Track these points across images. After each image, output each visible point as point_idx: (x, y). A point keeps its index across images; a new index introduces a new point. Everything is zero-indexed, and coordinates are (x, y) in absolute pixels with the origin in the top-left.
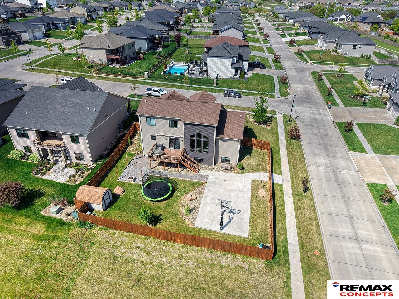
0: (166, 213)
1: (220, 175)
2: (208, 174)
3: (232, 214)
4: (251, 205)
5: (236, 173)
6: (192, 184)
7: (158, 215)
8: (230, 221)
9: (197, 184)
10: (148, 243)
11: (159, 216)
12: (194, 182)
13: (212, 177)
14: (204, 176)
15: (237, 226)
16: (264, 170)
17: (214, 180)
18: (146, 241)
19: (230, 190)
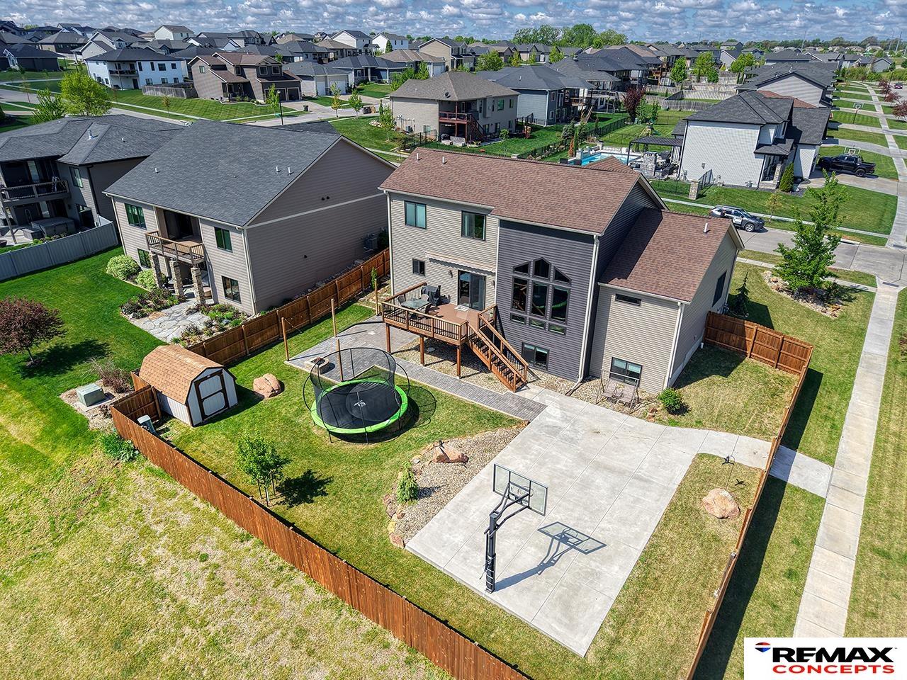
0: (348, 479)
1: (587, 413)
2: (547, 402)
3: (564, 547)
4: (653, 536)
5: (648, 419)
6: (479, 418)
7: (321, 478)
8: (542, 568)
9: (496, 420)
10: (237, 553)
11: (322, 483)
12: (488, 412)
13: (558, 413)
14: (531, 403)
15: (560, 597)
16: (762, 433)
17: (559, 423)
18: (235, 546)
19: (599, 466)
